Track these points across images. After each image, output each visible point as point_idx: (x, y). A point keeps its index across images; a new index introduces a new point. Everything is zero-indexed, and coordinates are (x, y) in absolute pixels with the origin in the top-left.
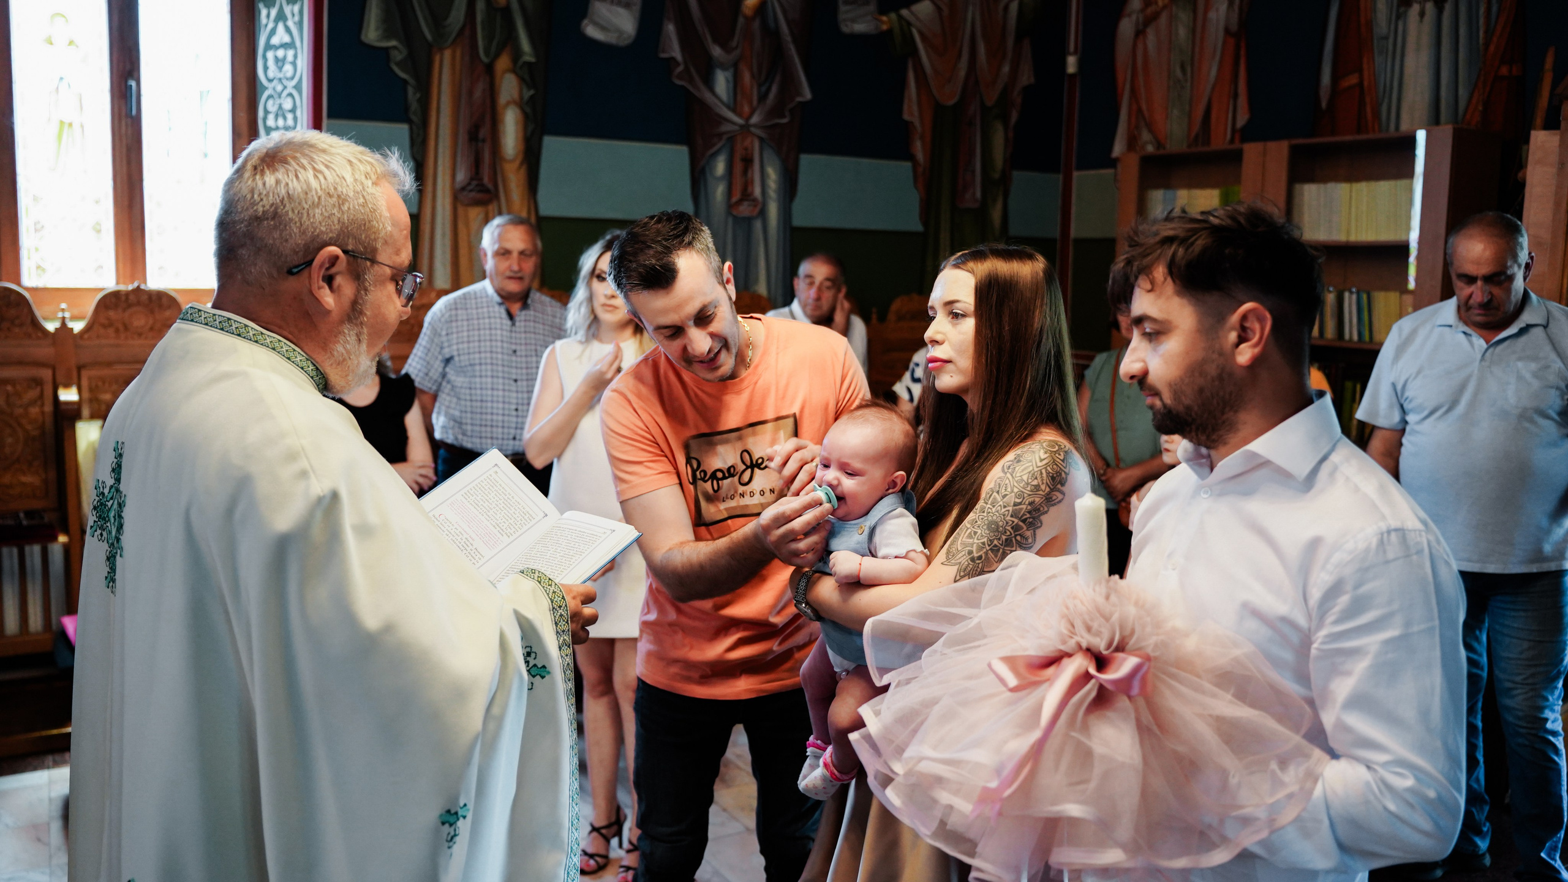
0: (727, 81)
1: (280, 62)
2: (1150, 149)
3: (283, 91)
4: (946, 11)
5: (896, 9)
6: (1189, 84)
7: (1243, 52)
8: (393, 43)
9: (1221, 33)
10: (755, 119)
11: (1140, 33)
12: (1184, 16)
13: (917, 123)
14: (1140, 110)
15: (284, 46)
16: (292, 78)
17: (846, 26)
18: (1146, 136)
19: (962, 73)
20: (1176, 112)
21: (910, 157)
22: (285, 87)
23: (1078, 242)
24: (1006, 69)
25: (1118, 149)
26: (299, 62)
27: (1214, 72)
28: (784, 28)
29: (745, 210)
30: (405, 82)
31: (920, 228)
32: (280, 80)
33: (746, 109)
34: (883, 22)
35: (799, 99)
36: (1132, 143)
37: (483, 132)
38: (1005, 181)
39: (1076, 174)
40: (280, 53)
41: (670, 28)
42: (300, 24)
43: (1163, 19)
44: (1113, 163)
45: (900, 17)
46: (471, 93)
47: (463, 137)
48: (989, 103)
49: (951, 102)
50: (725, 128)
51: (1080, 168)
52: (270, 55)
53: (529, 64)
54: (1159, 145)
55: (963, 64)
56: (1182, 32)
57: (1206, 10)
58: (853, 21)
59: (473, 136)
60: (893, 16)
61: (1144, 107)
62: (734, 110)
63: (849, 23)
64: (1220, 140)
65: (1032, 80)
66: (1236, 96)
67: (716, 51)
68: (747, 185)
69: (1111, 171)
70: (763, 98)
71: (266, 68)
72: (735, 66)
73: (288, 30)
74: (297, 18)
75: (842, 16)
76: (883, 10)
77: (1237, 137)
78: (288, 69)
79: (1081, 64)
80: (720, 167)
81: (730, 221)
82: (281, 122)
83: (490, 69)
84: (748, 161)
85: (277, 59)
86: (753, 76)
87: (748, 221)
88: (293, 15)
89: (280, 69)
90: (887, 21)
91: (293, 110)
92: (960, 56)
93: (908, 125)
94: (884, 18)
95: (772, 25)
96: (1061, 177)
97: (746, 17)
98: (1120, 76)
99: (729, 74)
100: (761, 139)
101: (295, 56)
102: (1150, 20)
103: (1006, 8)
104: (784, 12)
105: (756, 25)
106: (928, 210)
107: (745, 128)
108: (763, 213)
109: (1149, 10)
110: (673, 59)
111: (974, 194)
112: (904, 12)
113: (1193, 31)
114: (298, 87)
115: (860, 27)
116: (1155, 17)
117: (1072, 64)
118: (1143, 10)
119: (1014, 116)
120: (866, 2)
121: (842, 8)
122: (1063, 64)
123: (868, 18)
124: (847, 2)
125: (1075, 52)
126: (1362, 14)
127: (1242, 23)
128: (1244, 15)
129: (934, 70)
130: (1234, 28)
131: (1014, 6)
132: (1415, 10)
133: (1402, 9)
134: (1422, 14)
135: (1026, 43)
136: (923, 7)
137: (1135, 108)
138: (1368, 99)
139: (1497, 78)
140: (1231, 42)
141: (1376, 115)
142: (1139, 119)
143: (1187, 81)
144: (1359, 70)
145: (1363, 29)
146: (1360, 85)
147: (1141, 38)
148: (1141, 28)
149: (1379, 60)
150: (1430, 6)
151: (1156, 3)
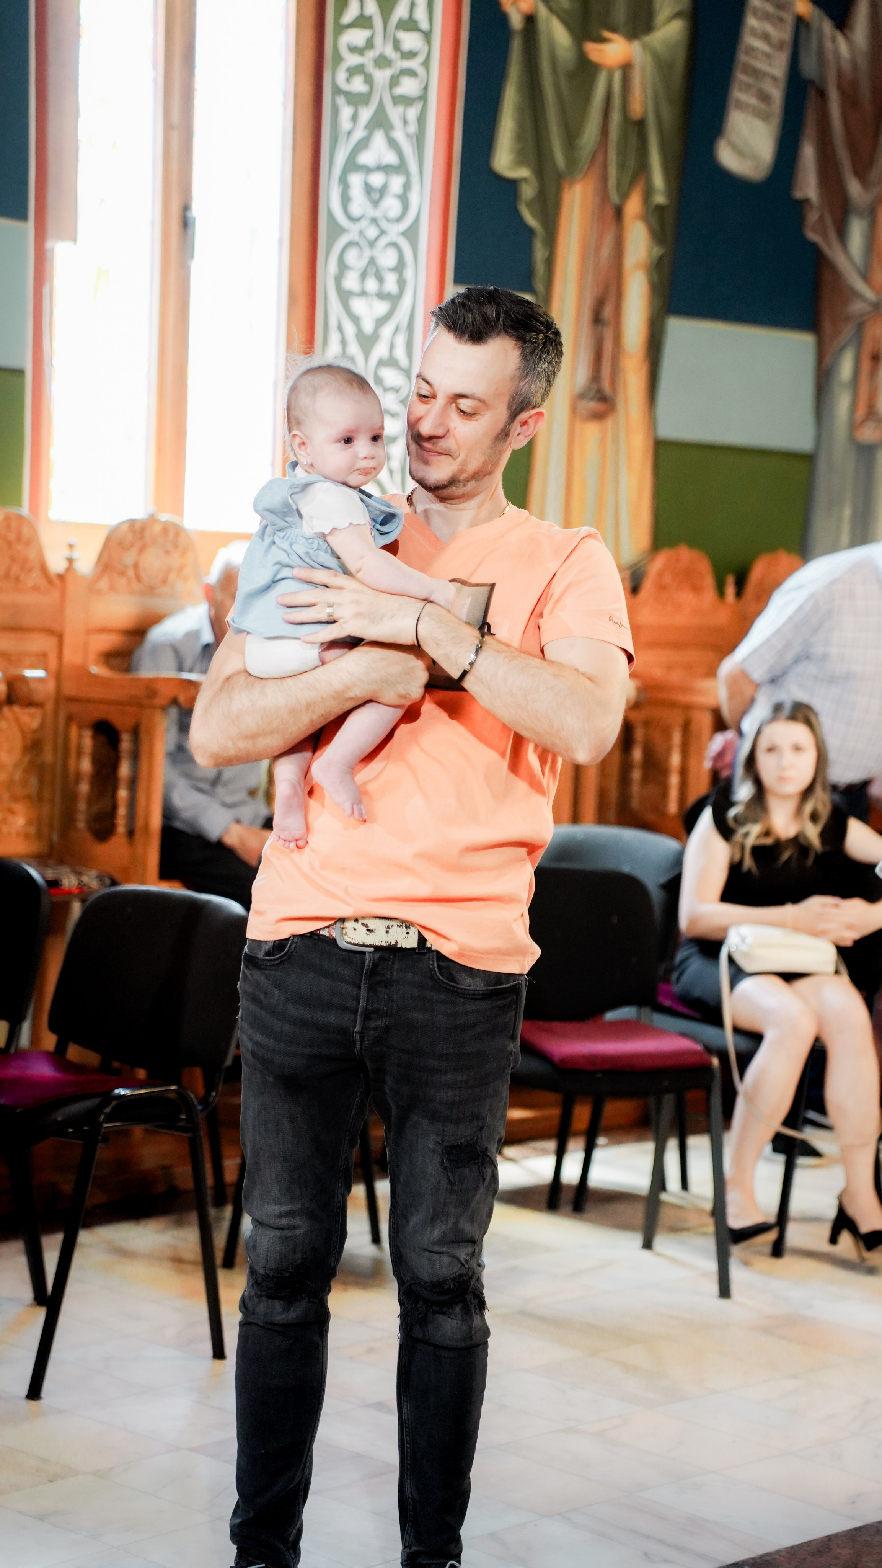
0: (863, 235)
1: (375, 195)
3: (377, 238)
8: (523, 173)
15: (386, 169)
16: (399, 220)
22: (383, 232)
26: (414, 198)
29: (868, 433)
30: (531, 232)
32: (374, 221)
37: (608, 312)
40: (377, 180)
41: (808, 153)
42: (419, 140)
46: (598, 250)
47: (587, 316)
52: (356, 180)
53: (660, 208)
59: (597, 320)
62: (866, 280)
68: (872, 395)
71: (345, 200)
72: (874, 212)
73: (393, 144)
74: (413, 128)
78: (391, 205)
80: (846, 370)
81: (851, 447)
82: (371, 285)
83: (619, 213)
85: (368, 189)
88: (405, 122)
89: (376, 203)
91: (399, 268)
99: (865, 224)
101: (407, 187)
110: (807, 201)
114: (411, 234)
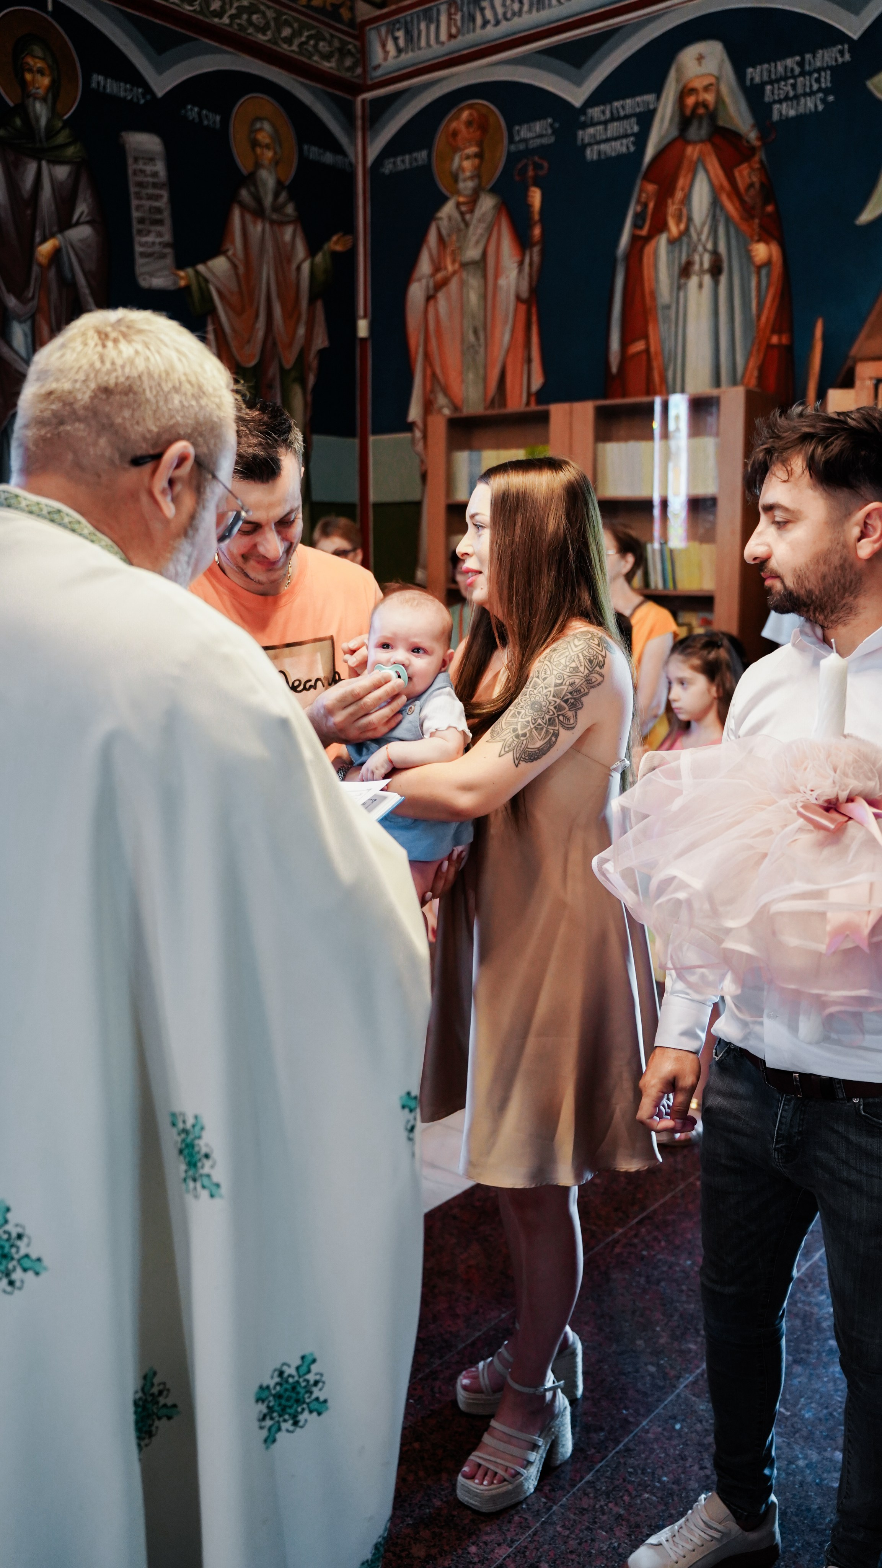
0: (25, 335)
2: (447, 412)
4: (241, 270)
5: (193, 264)
6: (482, 350)
9: (512, 298)
11: (430, 298)
12: (474, 282)
14: (434, 374)
17: (144, 279)
18: (441, 400)
19: (261, 334)
20: (471, 376)
23: (376, 505)
24: (301, 331)
25: (414, 413)
27: (507, 337)
28: (81, 280)
34: (181, 278)
36: (428, 406)
38: (306, 445)
39: (372, 439)
43: (454, 285)
44: (409, 427)
45: (197, 273)
48: (287, 366)
49: (252, 364)
51: (375, 432)
54: (456, 408)
55: (261, 323)
56: (473, 298)
57: (496, 277)
58: (152, 275)
60: (190, 271)
61: (438, 371)
63: (147, 277)
64: (516, 402)
65: (326, 344)
66: (529, 361)
67: (12, 302)
69: (408, 435)
72: (33, 318)
75: (139, 269)
76: (180, 264)
77: (533, 399)
79: (372, 327)
90: (185, 277)
92: (257, 316)
94: (182, 274)
95: (69, 275)
96: (357, 441)
97: (40, 265)
98: (412, 342)
99: (27, 327)
102: (440, 286)
103: (299, 268)
104: (80, 261)
105: (52, 274)
109: (440, 276)
112: (201, 268)
113: (484, 297)
115: (158, 282)
116: (445, 282)
117: (363, 328)
118: (433, 275)
119: (311, 380)
120: (163, 256)
121: (140, 261)
122: (354, 328)
123: (166, 273)
124: (143, 255)
125: (365, 316)
126: (646, 284)
127: (533, 290)
128: (534, 283)
129: (234, 330)
130: (525, 294)
131: (306, 267)
132: (694, 281)
133: (682, 281)
134: (700, 286)
135: (319, 305)
136: (220, 264)
137: (429, 372)
138: (655, 364)
139: (770, 347)
140: (523, 308)
141: (664, 379)
142: (434, 382)
143: (479, 345)
144: (646, 337)
145: (648, 298)
146: (647, 351)
147: (432, 303)
148: (431, 292)
149: (663, 327)
150: (707, 279)
151: (446, 268)
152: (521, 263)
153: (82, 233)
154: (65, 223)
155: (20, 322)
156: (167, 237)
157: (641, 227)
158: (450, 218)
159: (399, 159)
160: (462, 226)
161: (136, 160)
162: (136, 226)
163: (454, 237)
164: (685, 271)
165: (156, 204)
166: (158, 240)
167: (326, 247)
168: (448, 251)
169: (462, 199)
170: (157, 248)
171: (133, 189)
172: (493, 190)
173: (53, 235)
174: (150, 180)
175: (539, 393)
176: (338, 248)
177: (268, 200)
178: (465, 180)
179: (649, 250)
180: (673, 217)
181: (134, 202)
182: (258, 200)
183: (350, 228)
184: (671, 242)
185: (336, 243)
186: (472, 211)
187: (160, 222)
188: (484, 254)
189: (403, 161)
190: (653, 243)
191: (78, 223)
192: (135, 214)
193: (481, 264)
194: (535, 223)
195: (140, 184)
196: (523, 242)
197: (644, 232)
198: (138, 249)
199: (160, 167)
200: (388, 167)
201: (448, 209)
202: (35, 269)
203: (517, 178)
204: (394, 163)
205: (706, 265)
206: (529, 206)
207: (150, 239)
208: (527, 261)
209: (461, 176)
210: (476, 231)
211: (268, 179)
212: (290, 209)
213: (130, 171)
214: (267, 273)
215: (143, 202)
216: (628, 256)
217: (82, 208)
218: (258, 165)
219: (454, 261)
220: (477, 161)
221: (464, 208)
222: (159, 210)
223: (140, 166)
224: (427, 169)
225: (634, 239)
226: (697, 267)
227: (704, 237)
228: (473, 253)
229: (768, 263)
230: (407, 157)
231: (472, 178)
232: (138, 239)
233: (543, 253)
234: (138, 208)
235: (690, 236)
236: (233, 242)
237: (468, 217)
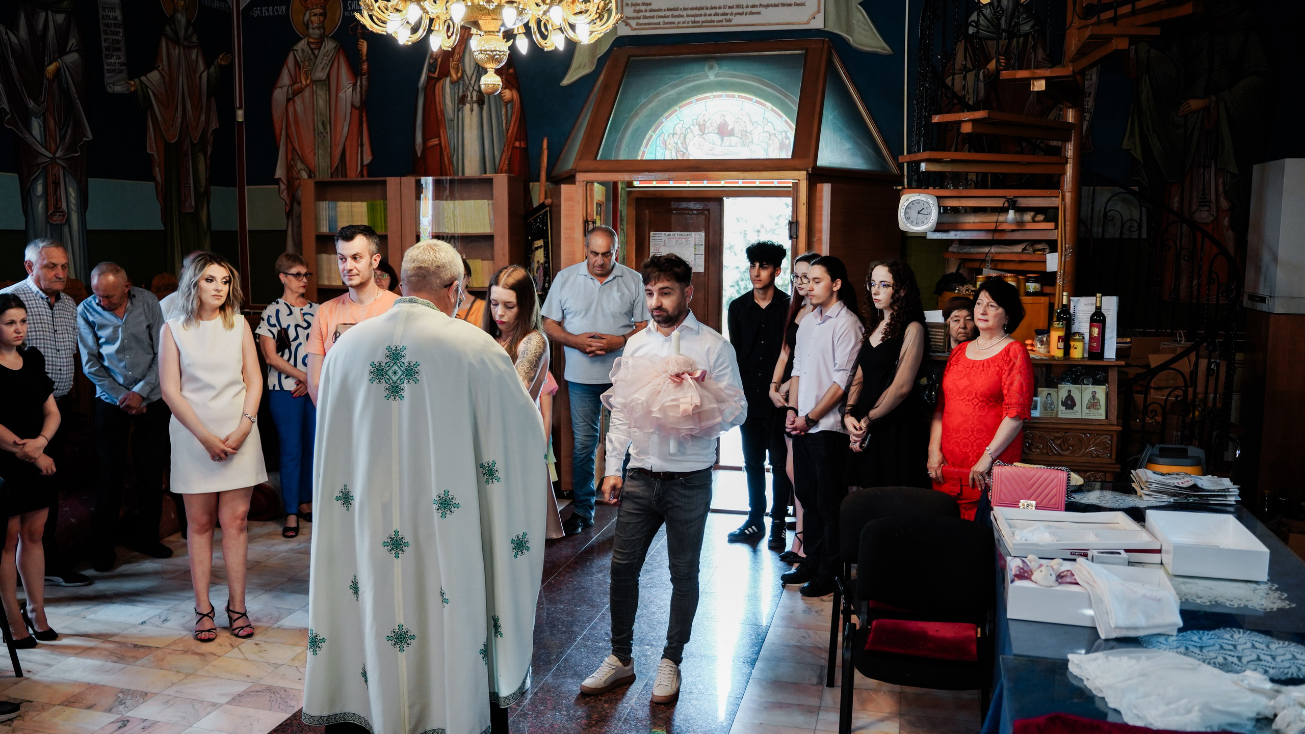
0: (40, 126)
2: (304, 173)
4: (167, 79)
5: (139, 77)
6: (329, 135)
7: (364, 119)
9: (349, 106)
10: (58, 154)
11: (290, 100)
12: (321, 93)
13: (156, 157)
14: (294, 148)
17: (109, 87)
18: (300, 165)
19: (179, 121)
20: (321, 151)
21: (153, 179)
24: (203, 118)
25: (280, 173)
27: (346, 129)
28: (72, 88)
29: (57, 219)
31: (161, 227)
33: (53, 146)
34: (132, 86)
35: (85, 139)
36: (290, 169)
38: (207, 193)
39: (247, 188)
43: (307, 93)
44: (277, 182)
45: (141, 82)
48: (195, 141)
49: (174, 141)
50: (41, 160)
51: (250, 184)
54: (311, 171)
55: (179, 114)
56: (321, 103)
57: (338, 91)
58: (114, 84)
60: (137, 80)
61: (297, 147)
62: (45, 148)
63: (111, 85)
64: (354, 173)
65: (218, 126)
66: (362, 145)
67: (31, 104)
68: (58, 200)
69: (277, 186)
70: (63, 138)
72: (44, 115)
75: (107, 81)
76: (131, 76)
79: (247, 115)
80: (40, 189)
81: (49, 226)
84: (57, 184)
86: (55, 122)
87: (61, 225)
90: (134, 85)
92: (177, 109)
93: (150, 156)
94: (132, 83)
95: (65, 86)
96: (236, 189)
97: (48, 79)
98: (277, 126)
99: (40, 121)
100: (63, 168)
102: (296, 93)
103: (200, 77)
104: (72, 77)
105: (55, 85)
106: (166, 216)
107: (53, 159)
108: (68, 221)
109: (296, 86)
110: (4, 109)
111: (191, 202)
112: (143, 78)
113: (329, 103)
115: (118, 89)
116: (301, 91)
117: (240, 115)
118: (291, 86)
119: (209, 150)
120: (121, 72)
121: (108, 75)
122: (234, 115)
123: (124, 82)
124: (109, 71)
125: (240, 108)
126: (438, 106)
127: (362, 102)
128: (364, 98)
129: (163, 118)
130: (358, 104)
131: (205, 75)
132: (467, 107)
133: (460, 106)
134: (472, 110)
135: (213, 101)
136: (154, 76)
137: (290, 146)
138: (445, 154)
139: (514, 148)
140: (356, 112)
141: (451, 162)
142: (294, 154)
143: (327, 133)
144: (439, 137)
145: (439, 114)
146: (440, 144)
147: (291, 102)
148: (291, 96)
149: (449, 132)
150: (475, 106)
151: (301, 82)
152: (355, 85)
153: (72, 58)
154: (62, 51)
155: (36, 118)
156: (123, 60)
157: (434, 73)
158: (303, 51)
159: (264, 9)
160: (312, 57)
161: (104, 9)
162: (105, 52)
163: (306, 63)
164: (462, 100)
165: (117, 38)
166: (118, 61)
167: (216, 62)
168: (303, 71)
169: (311, 40)
170: (117, 67)
171: (102, 28)
172: (334, 38)
173: (55, 60)
174: (112, 22)
175: (368, 165)
176: (223, 63)
177: (182, 33)
178: (313, 29)
179: (439, 86)
180: (453, 68)
181: (103, 37)
182: (176, 33)
183: (230, 50)
184: (453, 83)
185: (222, 59)
186: (319, 49)
187: (119, 49)
188: (329, 75)
189: (268, 10)
190: (441, 82)
191: (70, 52)
192: (104, 45)
193: (326, 82)
194: (363, 62)
195: (106, 25)
196: (355, 72)
197: (436, 75)
198: (106, 67)
199: (118, 13)
200: (256, 12)
201: (302, 44)
202: (45, 82)
203: (350, 33)
204: (261, 10)
205: (475, 98)
206: (359, 51)
207: (113, 61)
208: (359, 83)
209: (311, 26)
210: (322, 61)
211: (182, 19)
212: (194, 39)
213: (101, 16)
214: (182, 80)
215: (109, 37)
216: (425, 88)
217: (72, 42)
218: (175, 10)
219: (306, 80)
220: (322, 18)
221: (312, 46)
222: (118, 42)
223: (107, 13)
224: (286, 18)
225: (429, 78)
226: (469, 98)
227: (473, 82)
228: (320, 74)
229: (512, 101)
230: (271, 8)
231: (319, 28)
232: (105, 61)
233: (369, 80)
234: (105, 40)
235: (464, 80)
236: (162, 61)
237: (316, 52)
